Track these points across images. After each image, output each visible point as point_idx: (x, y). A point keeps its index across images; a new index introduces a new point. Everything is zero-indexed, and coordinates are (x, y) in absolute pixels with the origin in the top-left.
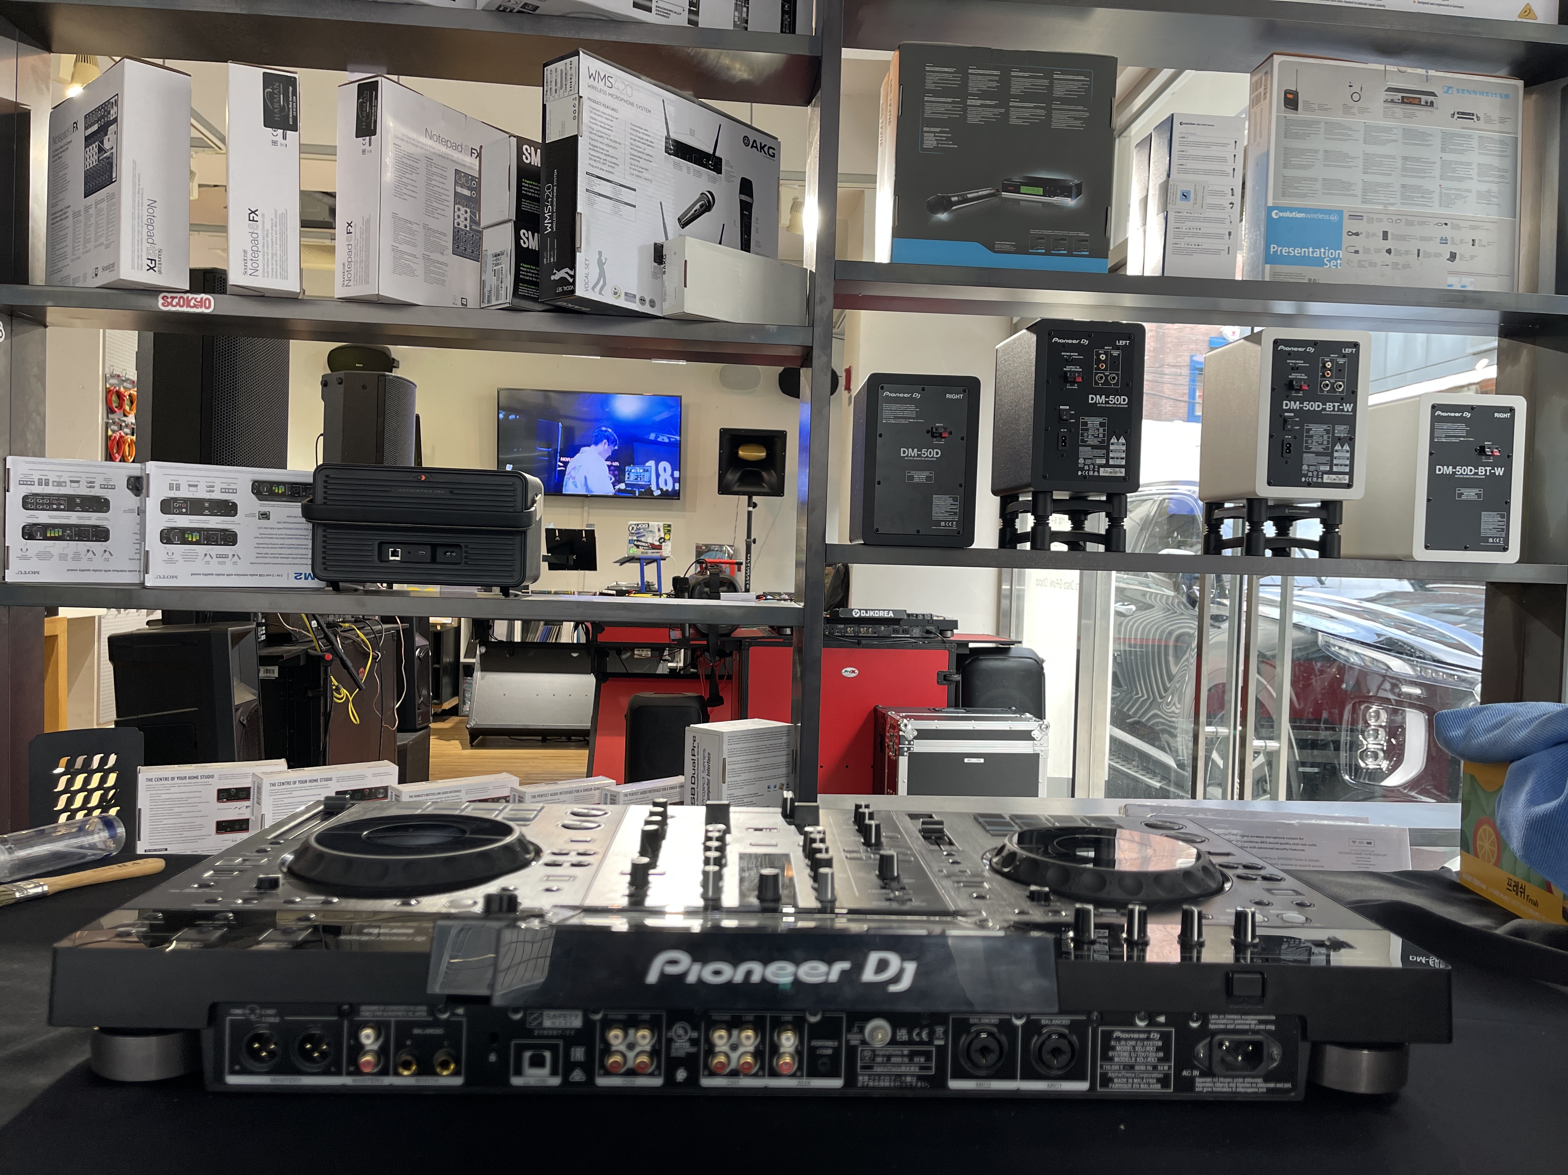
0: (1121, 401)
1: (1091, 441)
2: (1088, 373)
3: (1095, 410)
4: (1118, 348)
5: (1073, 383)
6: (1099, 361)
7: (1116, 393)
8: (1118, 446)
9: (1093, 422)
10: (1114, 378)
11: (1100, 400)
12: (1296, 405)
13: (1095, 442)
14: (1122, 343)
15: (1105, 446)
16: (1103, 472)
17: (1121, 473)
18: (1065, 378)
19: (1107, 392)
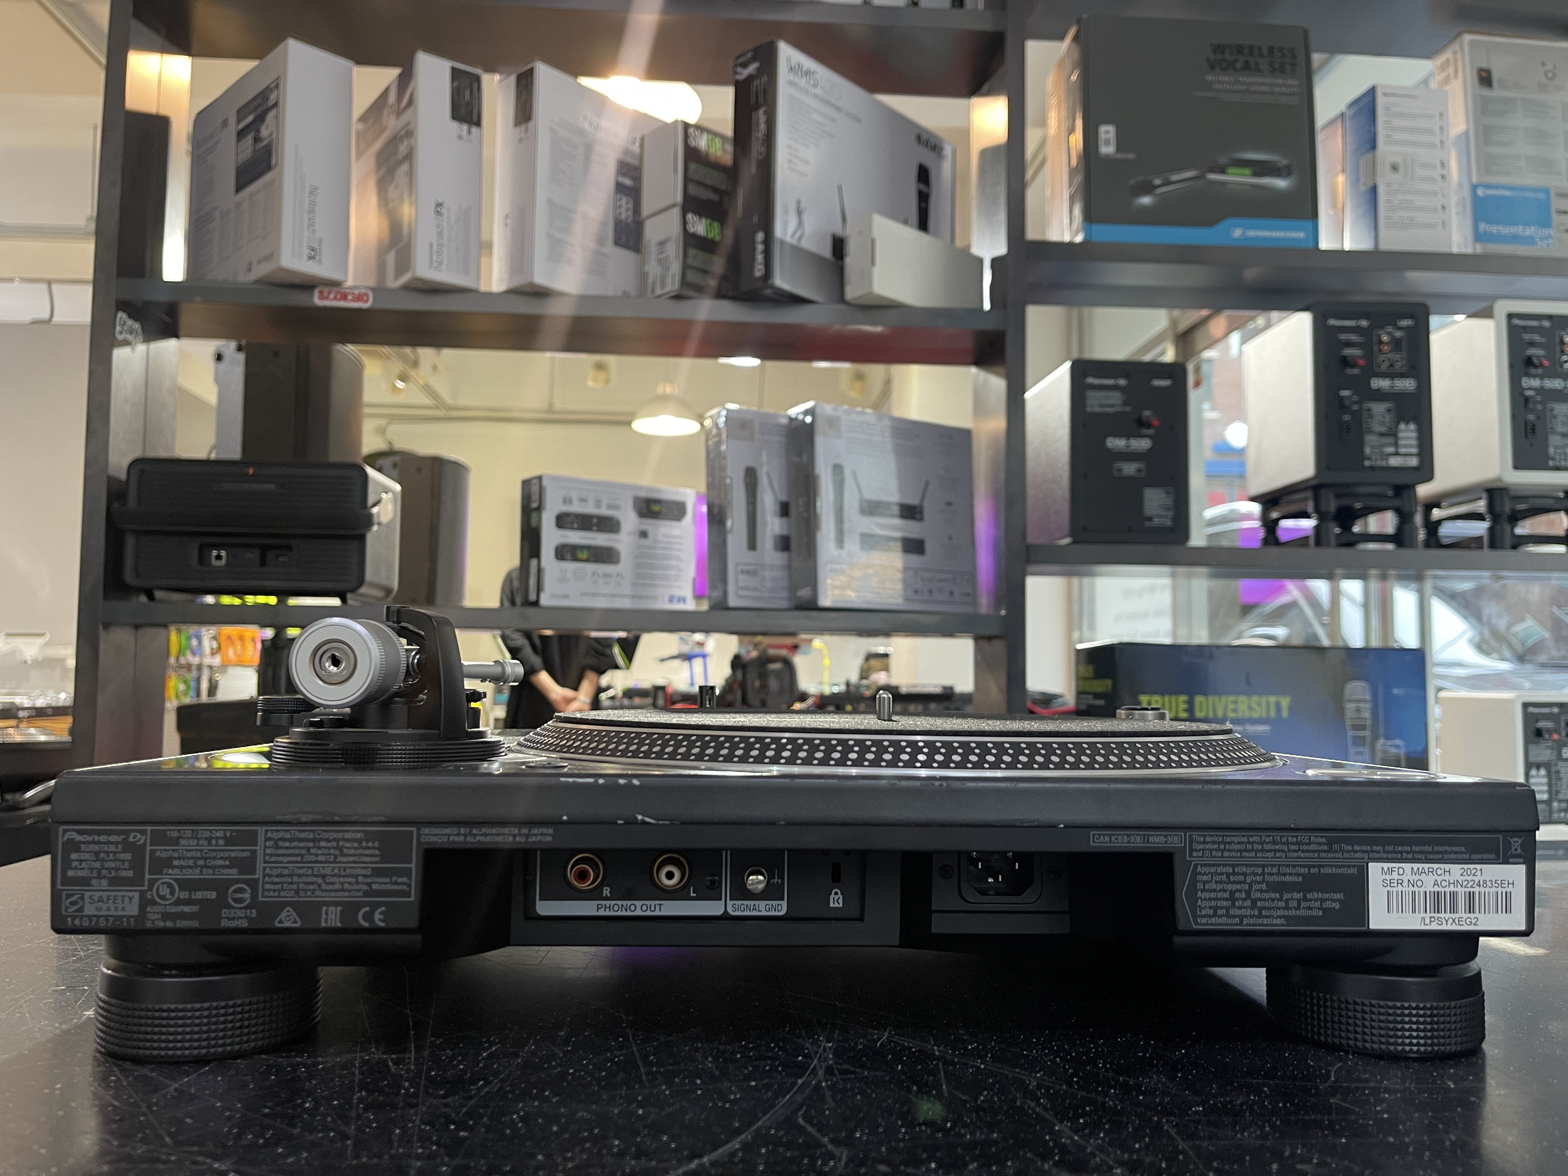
0: (1408, 384)
1: (1377, 428)
2: (1369, 355)
3: (1380, 396)
4: (1400, 328)
5: (1354, 366)
6: (1381, 342)
7: (1402, 376)
8: (1408, 433)
9: (1379, 408)
10: (1400, 360)
11: (1383, 384)
12: (1536, 383)
13: (1383, 429)
14: (1404, 323)
15: (1392, 434)
16: (1394, 462)
17: (1414, 462)
18: (1346, 362)
19: (1391, 375)
